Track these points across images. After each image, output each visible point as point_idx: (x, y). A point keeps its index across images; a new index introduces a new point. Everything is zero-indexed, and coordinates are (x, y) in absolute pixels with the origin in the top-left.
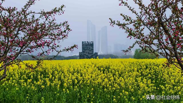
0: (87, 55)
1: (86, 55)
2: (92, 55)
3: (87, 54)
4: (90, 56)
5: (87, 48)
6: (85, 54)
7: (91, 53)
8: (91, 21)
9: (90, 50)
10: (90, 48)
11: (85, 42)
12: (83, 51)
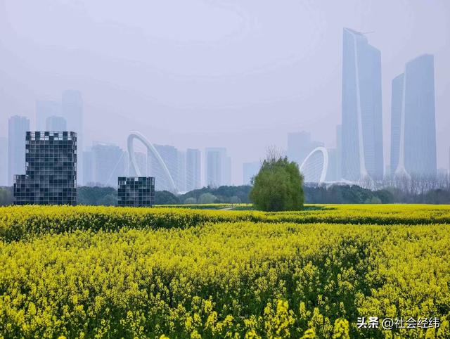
0: (46, 190)
1: (42, 190)
2: (65, 190)
3: (46, 184)
4: (57, 190)
5: (47, 160)
6: (37, 185)
7: (60, 181)
8: (359, 34)
9: (56, 168)
10: (56, 160)
11: (38, 134)
12: (28, 172)
